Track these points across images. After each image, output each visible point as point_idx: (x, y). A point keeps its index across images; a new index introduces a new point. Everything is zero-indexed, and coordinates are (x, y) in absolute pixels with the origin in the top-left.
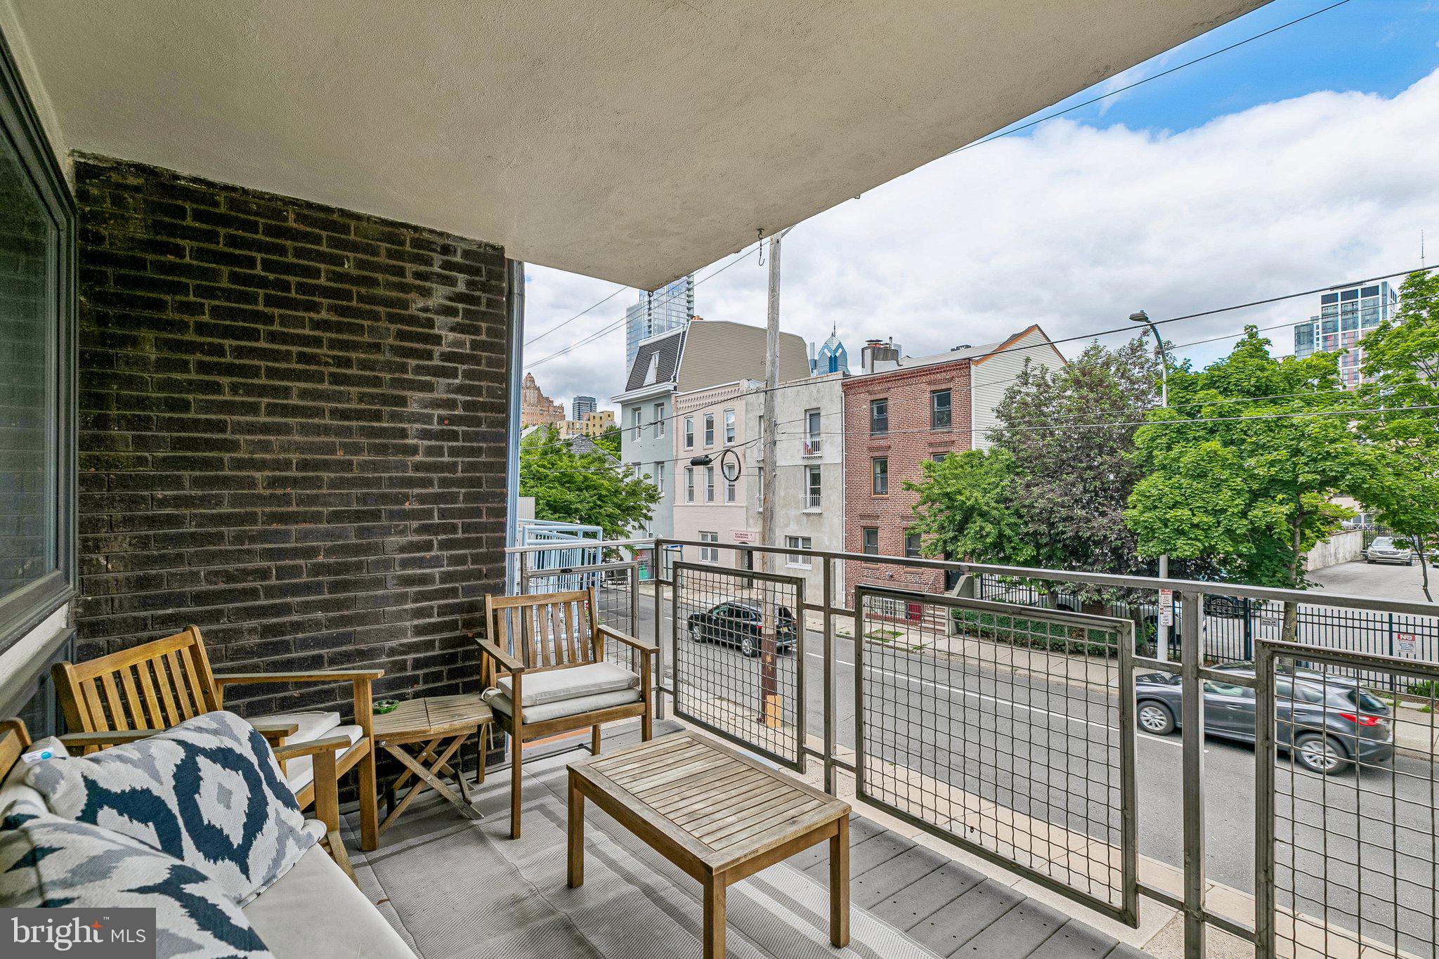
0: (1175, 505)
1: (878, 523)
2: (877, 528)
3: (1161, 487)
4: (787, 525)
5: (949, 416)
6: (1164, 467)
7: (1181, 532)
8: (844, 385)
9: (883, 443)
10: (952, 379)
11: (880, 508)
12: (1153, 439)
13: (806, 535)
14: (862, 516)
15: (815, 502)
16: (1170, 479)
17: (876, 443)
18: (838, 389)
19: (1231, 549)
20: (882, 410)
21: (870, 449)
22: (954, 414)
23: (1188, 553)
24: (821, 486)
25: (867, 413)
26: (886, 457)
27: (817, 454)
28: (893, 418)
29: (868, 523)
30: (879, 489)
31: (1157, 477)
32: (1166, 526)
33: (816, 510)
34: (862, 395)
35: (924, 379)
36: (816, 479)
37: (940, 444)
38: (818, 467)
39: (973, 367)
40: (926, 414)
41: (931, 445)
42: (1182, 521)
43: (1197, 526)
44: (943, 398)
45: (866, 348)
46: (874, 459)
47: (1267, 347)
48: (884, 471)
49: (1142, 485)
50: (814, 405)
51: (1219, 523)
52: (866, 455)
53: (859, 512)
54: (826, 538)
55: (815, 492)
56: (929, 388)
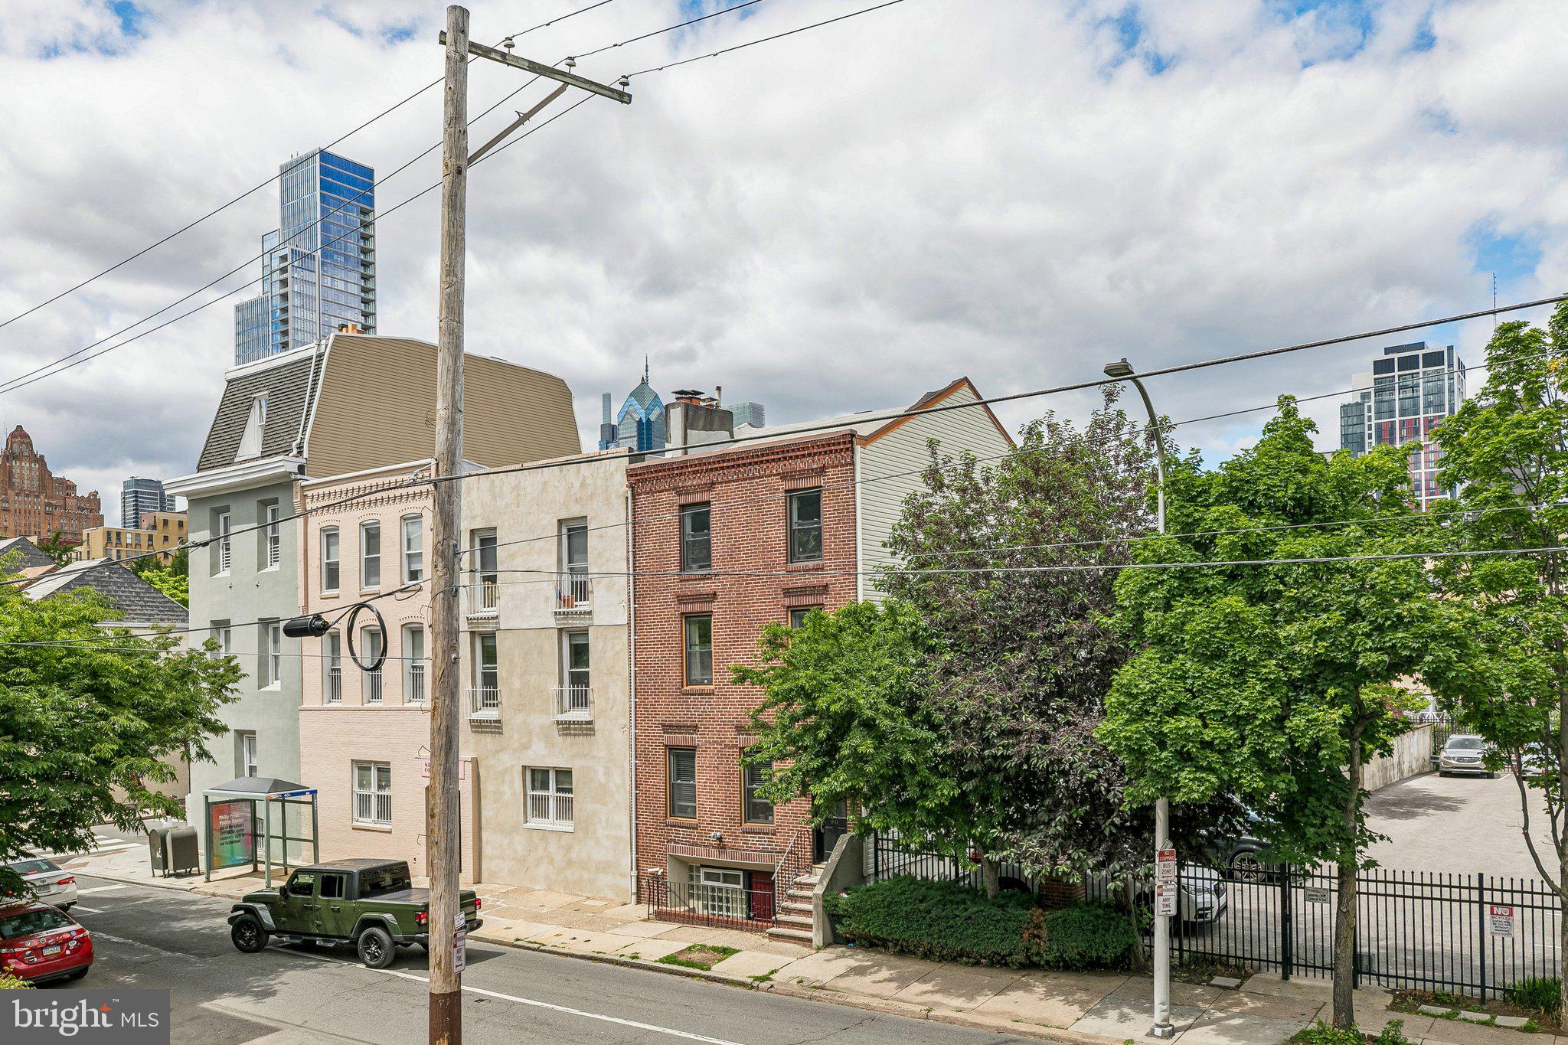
0: (1175, 711)
1: (696, 739)
2: (694, 749)
3: (1155, 677)
4: (526, 747)
5: (819, 538)
6: (1160, 640)
7: (1184, 757)
8: (630, 474)
9: (704, 587)
10: (822, 470)
11: (694, 710)
12: (1143, 592)
13: (563, 764)
14: (667, 728)
15: (580, 700)
16: (1169, 662)
17: (690, 588)
18: (620, 484)
19: (1262, 784)
20: (701, 523)
21: (682, 599)
22: (826, 536)
23: (1196, 795)
24: (591, 669)
25: (674, 529)
26: (709, 614)
27: (582, 606)
28: (719, 539)
29: (679, 739)
30: (696, 674)
31: (1148, 656)
32: (1162, 745)
33: (579, 715)
34: (664, 495)
35: (775, 468)
36: (580, 653)
37: (803, 591)
38: (585, 632)
39: (858, 448)
40: (778, 533)
41: (787, 592)
42: (1187, 738)
43: (1208, 745)
44: (808, 505)
45: (673, 405)
46: (687, 617)
47: (1310, 435)
48: (705, 637)
49: (1125, 675)
50: (576, 511)
51: (1243, 738)
52: (674, 610)
53: (661, 718)
54: (601, 771)
55: (580, 679)
56: (784, 485)
